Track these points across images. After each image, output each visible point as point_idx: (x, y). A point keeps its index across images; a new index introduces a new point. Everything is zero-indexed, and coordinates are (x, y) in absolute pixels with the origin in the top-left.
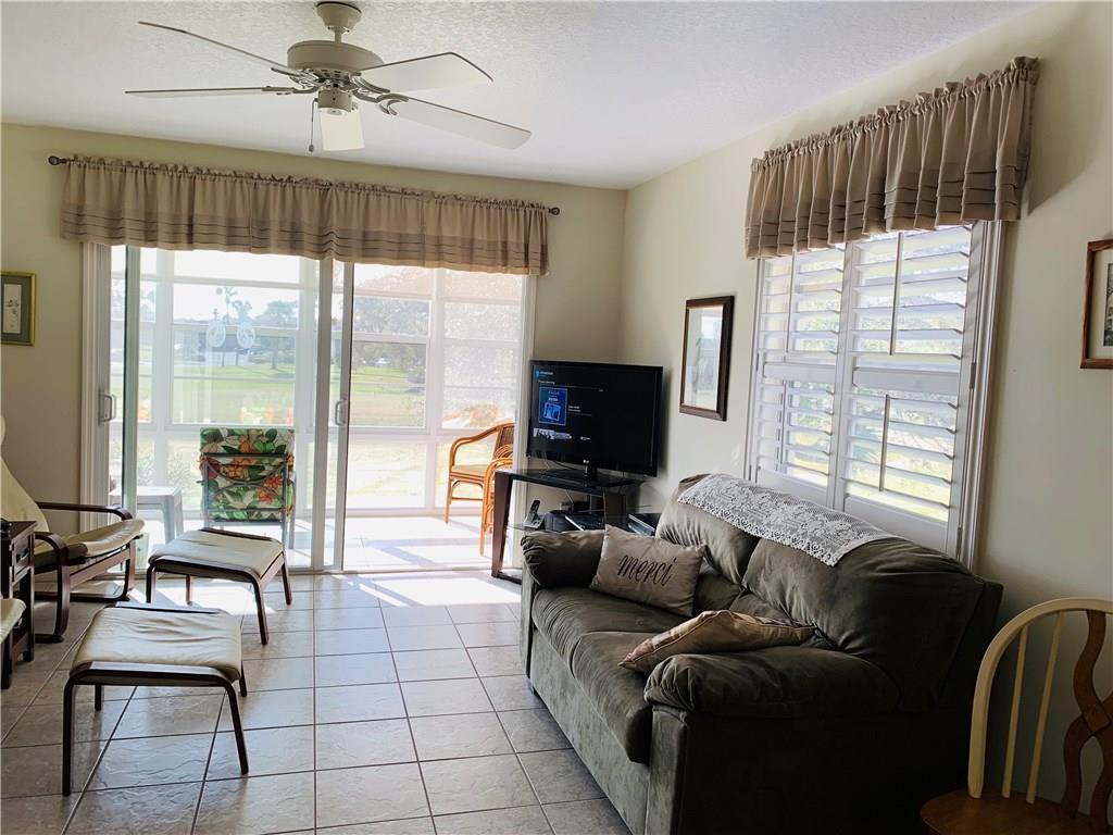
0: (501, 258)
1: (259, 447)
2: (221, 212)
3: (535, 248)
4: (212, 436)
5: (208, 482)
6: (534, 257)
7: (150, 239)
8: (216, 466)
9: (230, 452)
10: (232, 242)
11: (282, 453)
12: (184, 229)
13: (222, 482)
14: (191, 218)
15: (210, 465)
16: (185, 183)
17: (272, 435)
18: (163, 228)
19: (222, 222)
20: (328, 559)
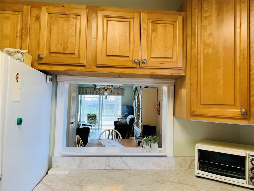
0: (118, 94)
1: (93, 115)
2: (90, 91)
3: (122, 93)
4: (89, 114)
5: (88, 119)
6: (122, 94)
7: (83, 94)
8: (89, 118)
9: (90, 116)
10: (91, 94)
11: (95, 116)
12: (86, 93)
13: (89, 119)
14: (87, 92)
15: (88, 118)
16: (86, 89)
17: (94, 114)
18: (84, 93)
19: (90, 92)
20: (100, 128)
